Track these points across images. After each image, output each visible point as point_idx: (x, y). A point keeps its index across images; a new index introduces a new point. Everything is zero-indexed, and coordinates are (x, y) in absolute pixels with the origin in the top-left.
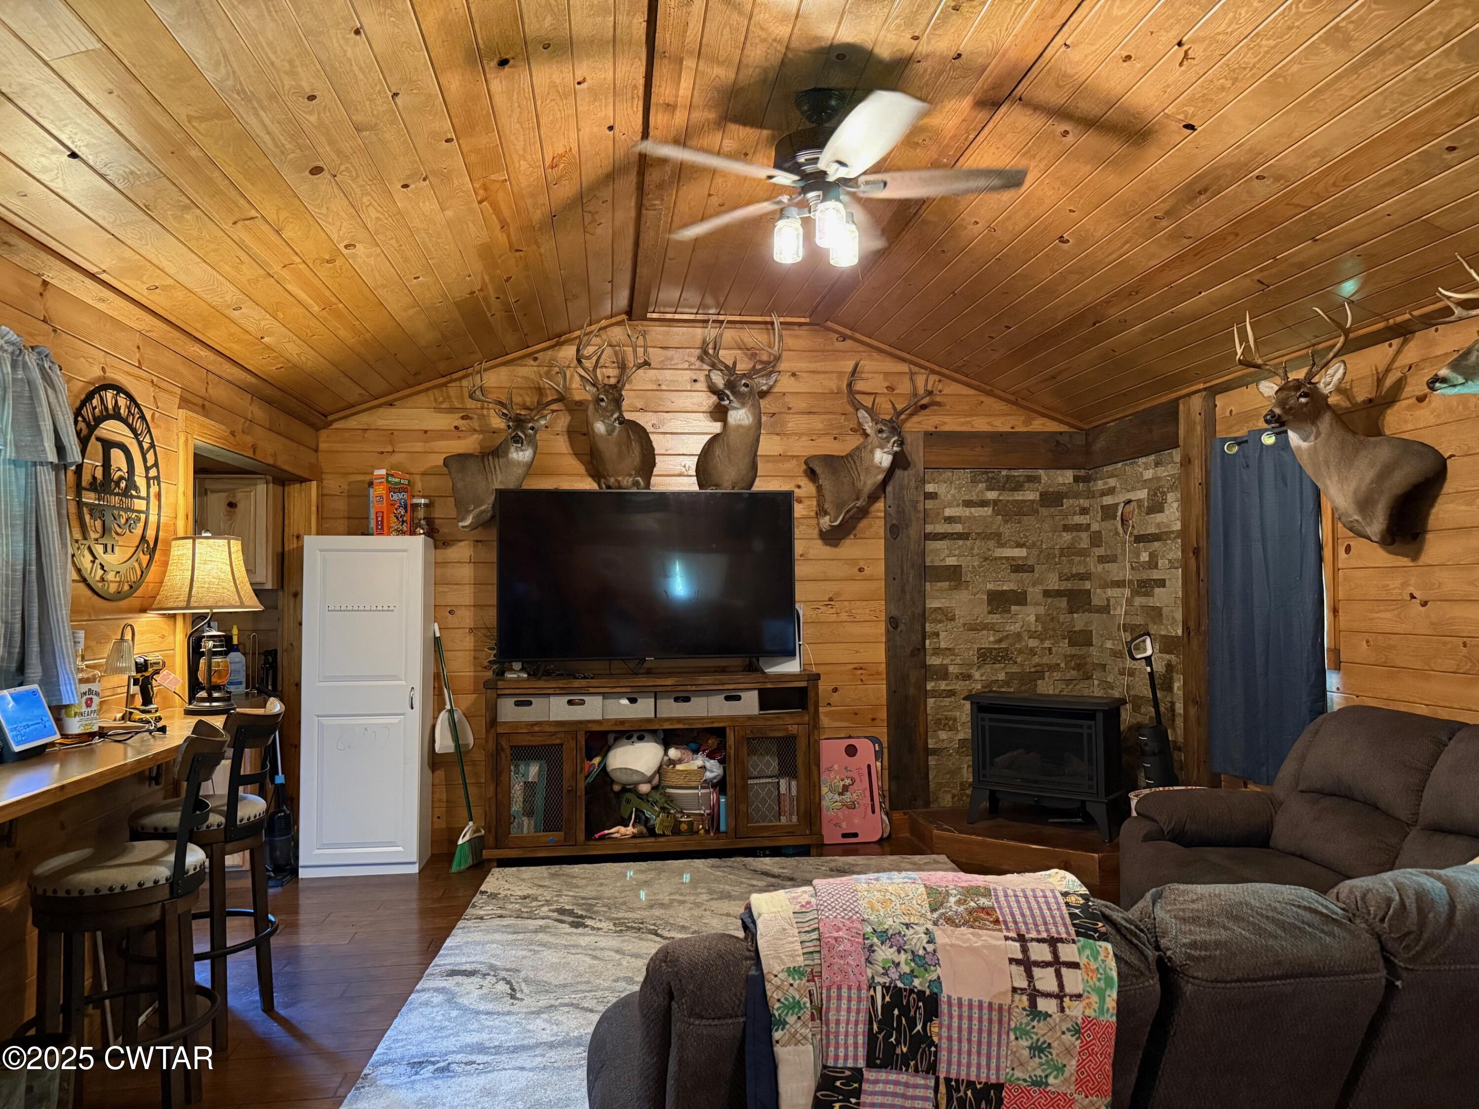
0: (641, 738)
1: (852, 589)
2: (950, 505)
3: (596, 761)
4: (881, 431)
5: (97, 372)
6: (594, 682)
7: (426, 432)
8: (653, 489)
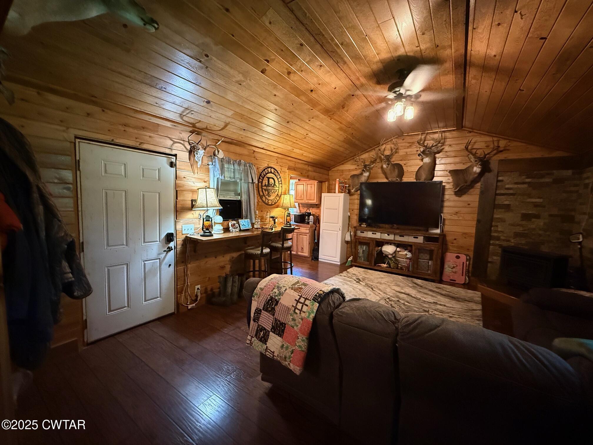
0: (391, 244)
1: (465, 210)
2: (508, 184)
3: (380, 248)
4: (476, 161)
5: (266, 165)
6: (378, 229)
7: (349, 170)
8: (403, 181)
